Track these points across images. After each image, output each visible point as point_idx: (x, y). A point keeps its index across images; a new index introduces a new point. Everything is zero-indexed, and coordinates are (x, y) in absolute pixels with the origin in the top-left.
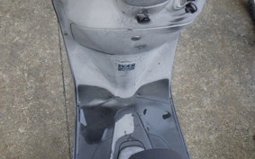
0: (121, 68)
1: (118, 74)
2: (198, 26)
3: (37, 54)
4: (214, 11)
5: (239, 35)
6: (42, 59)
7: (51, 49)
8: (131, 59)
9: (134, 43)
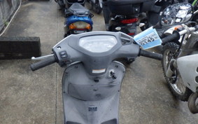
0: (90, 109)
1: (89, 113)
2: (138, 95)
3: (42, 110)
4: (148, 87)
5: (164, 101)
6: (45, 113)
7: (51, 107)
8: (95, 104)
9: (95, 93)
